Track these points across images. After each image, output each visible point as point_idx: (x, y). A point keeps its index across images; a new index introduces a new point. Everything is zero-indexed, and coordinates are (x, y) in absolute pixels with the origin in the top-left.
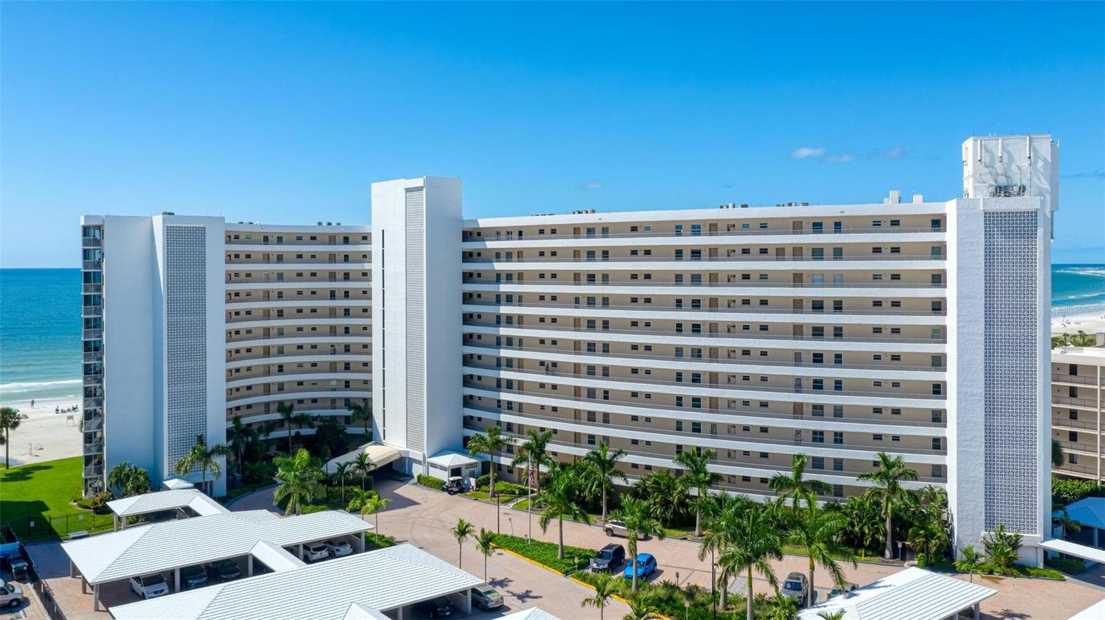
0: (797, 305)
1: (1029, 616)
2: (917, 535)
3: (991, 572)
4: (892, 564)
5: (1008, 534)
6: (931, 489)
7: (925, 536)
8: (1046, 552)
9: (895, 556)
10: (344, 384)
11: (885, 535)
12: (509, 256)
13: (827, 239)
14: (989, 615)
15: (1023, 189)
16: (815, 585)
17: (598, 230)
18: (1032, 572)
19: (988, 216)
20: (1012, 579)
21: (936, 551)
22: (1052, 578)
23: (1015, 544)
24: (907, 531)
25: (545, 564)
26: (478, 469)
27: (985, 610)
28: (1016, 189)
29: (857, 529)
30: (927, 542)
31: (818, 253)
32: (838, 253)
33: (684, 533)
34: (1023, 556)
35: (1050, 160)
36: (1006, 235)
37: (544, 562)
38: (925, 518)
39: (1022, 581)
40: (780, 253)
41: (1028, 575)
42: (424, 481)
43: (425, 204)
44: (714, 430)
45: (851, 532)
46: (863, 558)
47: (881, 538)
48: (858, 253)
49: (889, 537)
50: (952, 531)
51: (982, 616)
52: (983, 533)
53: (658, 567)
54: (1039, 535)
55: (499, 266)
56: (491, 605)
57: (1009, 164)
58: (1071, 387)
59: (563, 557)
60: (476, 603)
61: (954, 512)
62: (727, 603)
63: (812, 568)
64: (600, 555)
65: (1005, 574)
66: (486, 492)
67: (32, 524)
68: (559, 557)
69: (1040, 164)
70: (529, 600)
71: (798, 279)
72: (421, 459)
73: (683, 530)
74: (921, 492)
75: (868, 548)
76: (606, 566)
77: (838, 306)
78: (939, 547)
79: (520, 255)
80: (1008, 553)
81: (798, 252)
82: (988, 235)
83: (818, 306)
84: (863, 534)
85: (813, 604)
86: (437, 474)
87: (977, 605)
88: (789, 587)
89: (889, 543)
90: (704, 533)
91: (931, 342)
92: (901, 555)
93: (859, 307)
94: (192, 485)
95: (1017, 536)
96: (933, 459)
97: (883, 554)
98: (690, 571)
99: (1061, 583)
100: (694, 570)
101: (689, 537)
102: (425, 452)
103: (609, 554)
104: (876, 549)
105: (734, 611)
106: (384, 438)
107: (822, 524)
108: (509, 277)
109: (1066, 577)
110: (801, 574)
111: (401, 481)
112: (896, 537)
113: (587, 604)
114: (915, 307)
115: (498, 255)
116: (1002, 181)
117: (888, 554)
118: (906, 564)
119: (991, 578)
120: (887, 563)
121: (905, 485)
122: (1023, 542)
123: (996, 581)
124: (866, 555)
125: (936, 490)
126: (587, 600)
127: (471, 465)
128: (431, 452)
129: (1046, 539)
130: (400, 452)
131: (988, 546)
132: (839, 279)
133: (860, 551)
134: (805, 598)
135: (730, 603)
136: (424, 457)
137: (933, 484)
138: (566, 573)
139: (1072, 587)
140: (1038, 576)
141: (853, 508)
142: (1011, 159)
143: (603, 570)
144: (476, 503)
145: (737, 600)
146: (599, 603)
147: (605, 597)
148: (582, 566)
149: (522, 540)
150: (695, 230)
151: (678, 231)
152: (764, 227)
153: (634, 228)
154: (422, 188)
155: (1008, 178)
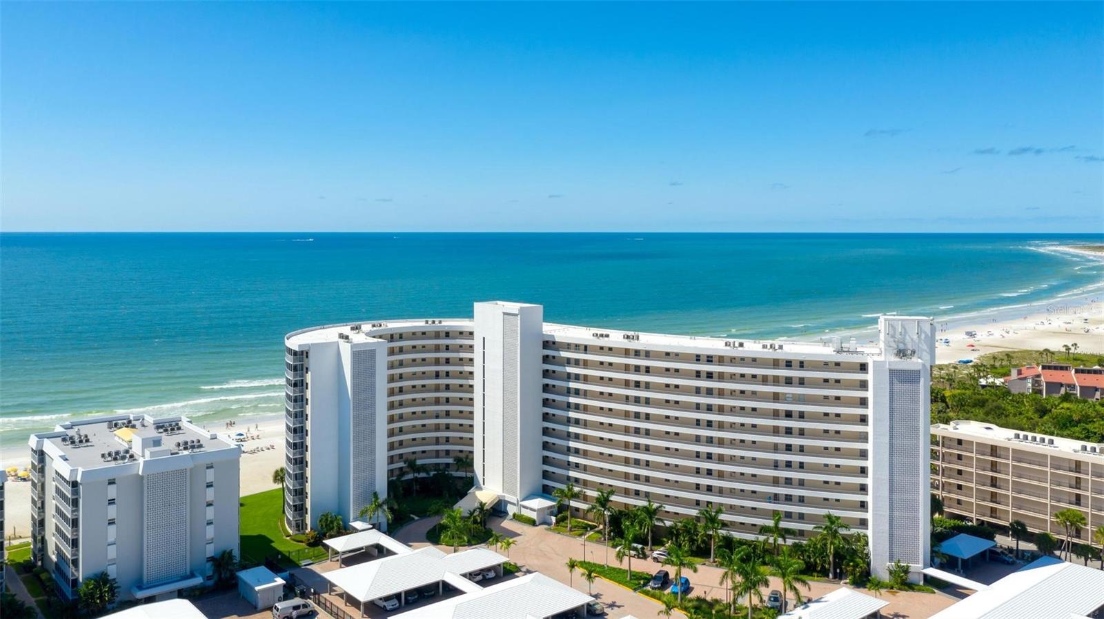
0: (776, 414)
1: (908, 617)
2: (848, 565)
3: (892, 588)
4: (833, 582)
5: (902, 564)
6: (859, 534)
7: (853, 566)
8: (925, 576)
9: (835, 577)
10: (445, 439)
11: (829, 564)
12: (577, 363)
13: (795, 373)
14: (886, 617)
15: (913, 352)
16: (787, 597)
17: (643, 354)
18: (916, 588)
19: (892, 373)
20: (904, 592)
21: (860, 575)
22: (928, 591)
23: (906, 571)
24: (842, 562)
25: (620, 583)
26: (555, 510)
27: (883, 613)
28: (909, 352)
29: (812, 560)
30: (854, 570)
31: (789, 381)
32: (802, 382)
33: (703, 560)
34: (911, 578)
35: (929, 334)
37: (619, 582)
38: (854, 552)
39: (911, 593)
40: (765, 380)
41: (913, 590)
42: (517, 518)
43: (519, 325)
44: (721, 492)
45: (809, 562)
46: (816, 578)
47: (827, 566)
48: (814, 383)
49: (832, 566)
50: (870, 561)
51: (881, 616)
52: (888, 564)
53: (691, 585)
54: (921, 565)
55: (570, 370)
56: (598, 612)
57: (905, 336)
58: (958, 454)
59: (631, 579)
60: (588, 611)
61: (871, 550)
62: (735, 609)
63: (785, 591)
64: (655, 578)
65: (900, 589)
66: (564, 527)
67: (280, 556)
68: (628, 579)
69: (923, 336)
70: (615, 608)
71: (776, 397)
72: (516, 502)
73: (703, 558)
74: (852, 536)
75: (818, 572)
76: (660, 585)
77: (802, 416)
78: (861, 573)
79: (586, 364)
80: (902, 576)
81: (776, 381)
82: (891, 383)
83: (789, 415)
84: (816, 563)
85: (785, 612)
86: (526, 513)
87: (878, 611)
88: (772, 599)
89: (832, 569)
90: (716, 560)
91: (858, 442)
92: (839, 576)
93: (815, 418)
94: (371, 526)
95: (907, 566)
96: (859, 515)
97: (828, 576)
98: (710, 588)
99: (932, 595)
100: (713, 587)
101: (707, 563)
102: (518, 497)
103: (661, 577)
104: (824, 573)
105: (740, 615)
106: (484, 484)
107: (791, 566)
108: (577, 378)
109: (936, 591)
110: (778, 591)
111: (501, 517)
112: (836, 565)
113: (661, 614)
114: (849, 420)
115: (568, 361)
116: (902, 346)
117: (831, 576)
118: (842, 582)
119: (891, 592)
120: (830, 582)
121: (843, 531)
122: (911, 570)
123: (894, 594)
124: (818, 577)
125: (862, 534)
126: (661, 612)
127: (551, 507)
128: (523, 496)
129: (924, 568)
130: (498, 496)
131: (891, 573)
132: (803, 399)
133: (814, 574)
134: (781, 606)
135: (738, 610)
136: (518, 501)
137: (860, 531)
138: (635, 590)
139: (939, 596)
140: (919, 590)
141: (810, 546)
142: (906, 332)
143: (659, 588)
144: (559, 536)
145: (741, 608)
146: (667, 613)
147: (670, 610)
148: (645, 585)
149: (602, 566)
150: (710, 359)
151: (698, 358)
152: (754, 362)
153: (668, 354)
154: (516, 315)
155: (905, 344)
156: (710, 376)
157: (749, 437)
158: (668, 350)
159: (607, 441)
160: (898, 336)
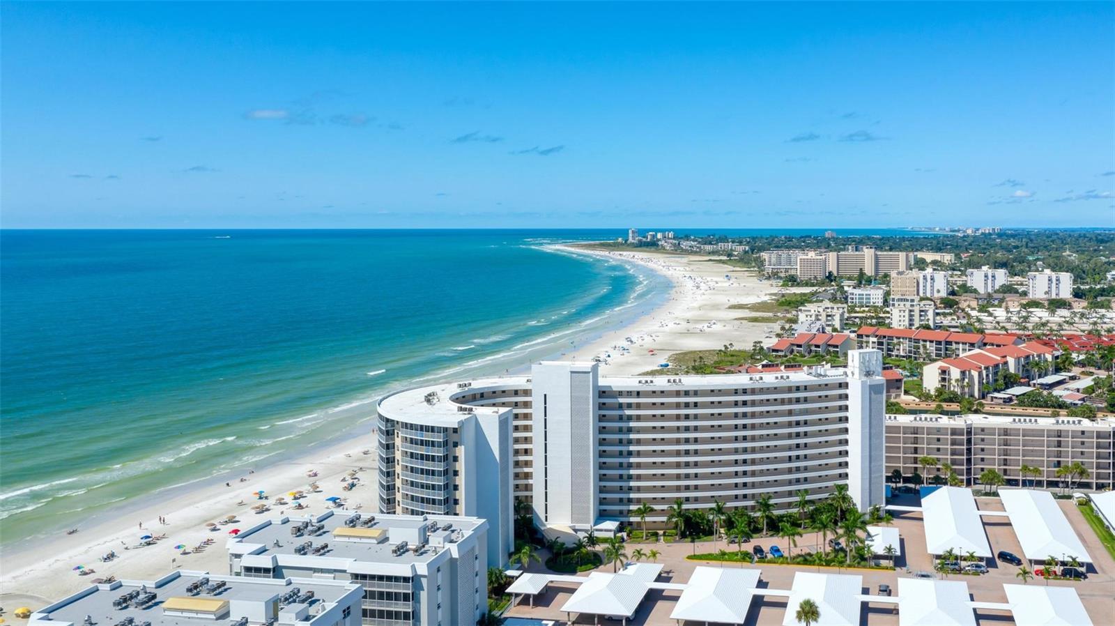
0: (790, 424)
5: (877, 507)
12: (629, 406)
13: (801, 395)
15: (874, 372)
17: (691, 393)
18: (884, 519)
23: (879, 510)
28: (872, 373)
31: (798, 401)
32: (806, 400)
34: (880, 514)
36: (875, 393)
40: (783, 402)
48: (814, 400)
52: (869, 508)
57: (869, 362)
58: (914, 457)
66: (637, 538)
69: (878, 362)
71: (790, 413)
72: (589, 529)
77: (806, 423)
79: (638, 406)
80: (876, 514)
81: (790, 401)
82: (870, 394)
83: (798, 423)
91: (842, 435)
93: (814, 423)
96: (841, 482)
102: (591, 523)
106: (546, 520)
108: (629, 418)
109: (893, 518)
115: (620, 406)
116: (868, 370)
128: (594, 522)
132: (807, 412)
136: (591, 527)
142: (870, 360)
150: (745, 392)
151: (736, 392)
152: (776, 390)
153: (712, 391)
154: (589, 372)
155: (869, 368)
156: (745, 403)
157: (772, 443)
158: (712, 389)
159: (660, 464)
160: (867, 364)
